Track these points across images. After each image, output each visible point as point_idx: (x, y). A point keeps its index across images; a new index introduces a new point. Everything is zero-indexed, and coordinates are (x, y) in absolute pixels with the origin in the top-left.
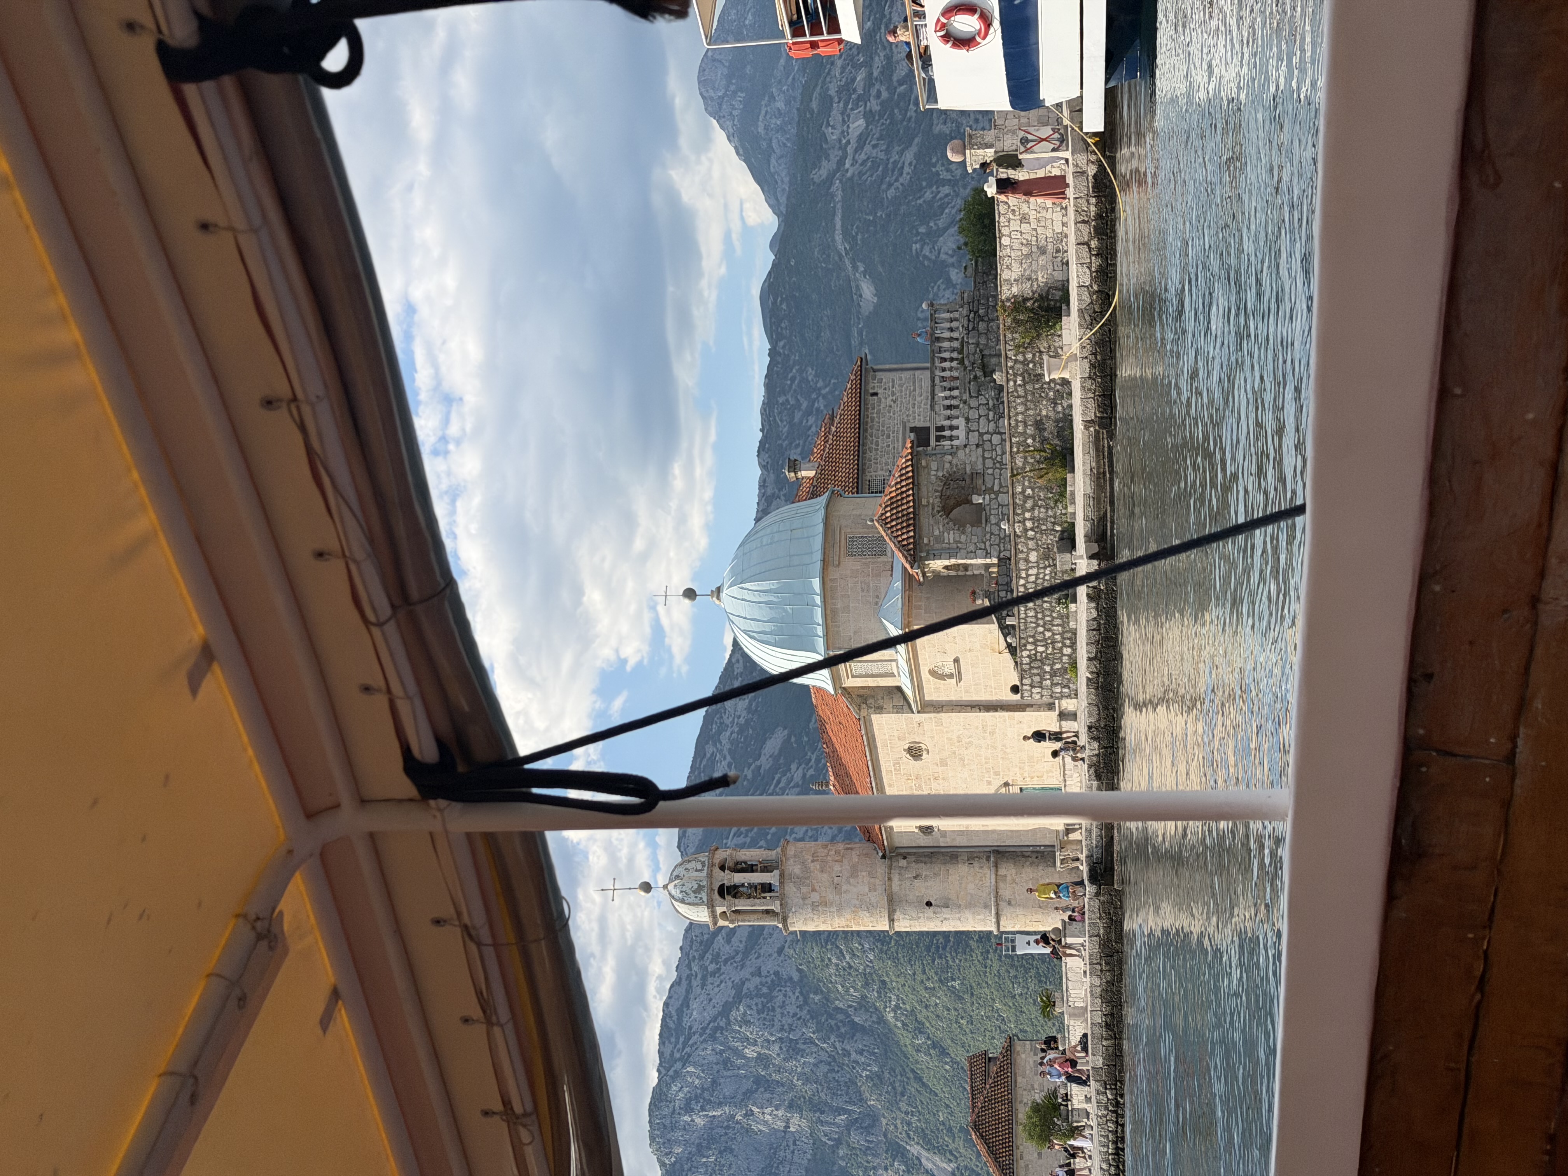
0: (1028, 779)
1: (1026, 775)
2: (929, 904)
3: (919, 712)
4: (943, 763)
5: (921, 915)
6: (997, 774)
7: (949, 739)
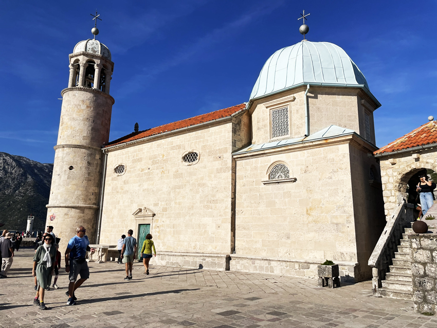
0: (157, 230)
1: (161, 228)
2: (71, 168)
3: (232, 156)
4: (178, 175)
5: (65, 163)
6: (165, 210)
7: (202, 179)
